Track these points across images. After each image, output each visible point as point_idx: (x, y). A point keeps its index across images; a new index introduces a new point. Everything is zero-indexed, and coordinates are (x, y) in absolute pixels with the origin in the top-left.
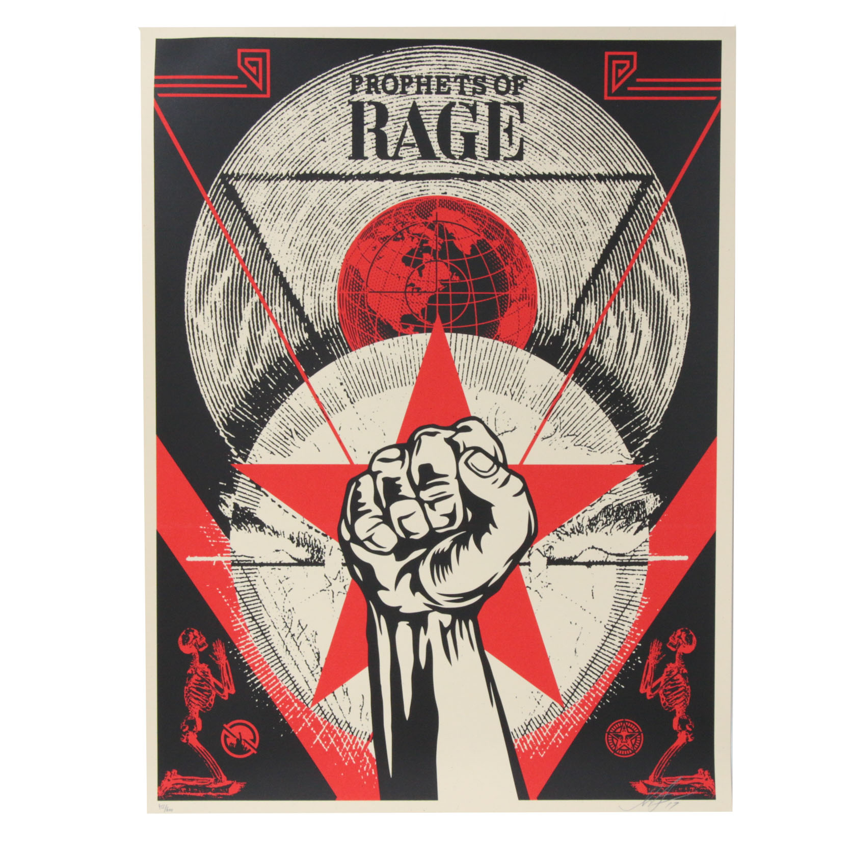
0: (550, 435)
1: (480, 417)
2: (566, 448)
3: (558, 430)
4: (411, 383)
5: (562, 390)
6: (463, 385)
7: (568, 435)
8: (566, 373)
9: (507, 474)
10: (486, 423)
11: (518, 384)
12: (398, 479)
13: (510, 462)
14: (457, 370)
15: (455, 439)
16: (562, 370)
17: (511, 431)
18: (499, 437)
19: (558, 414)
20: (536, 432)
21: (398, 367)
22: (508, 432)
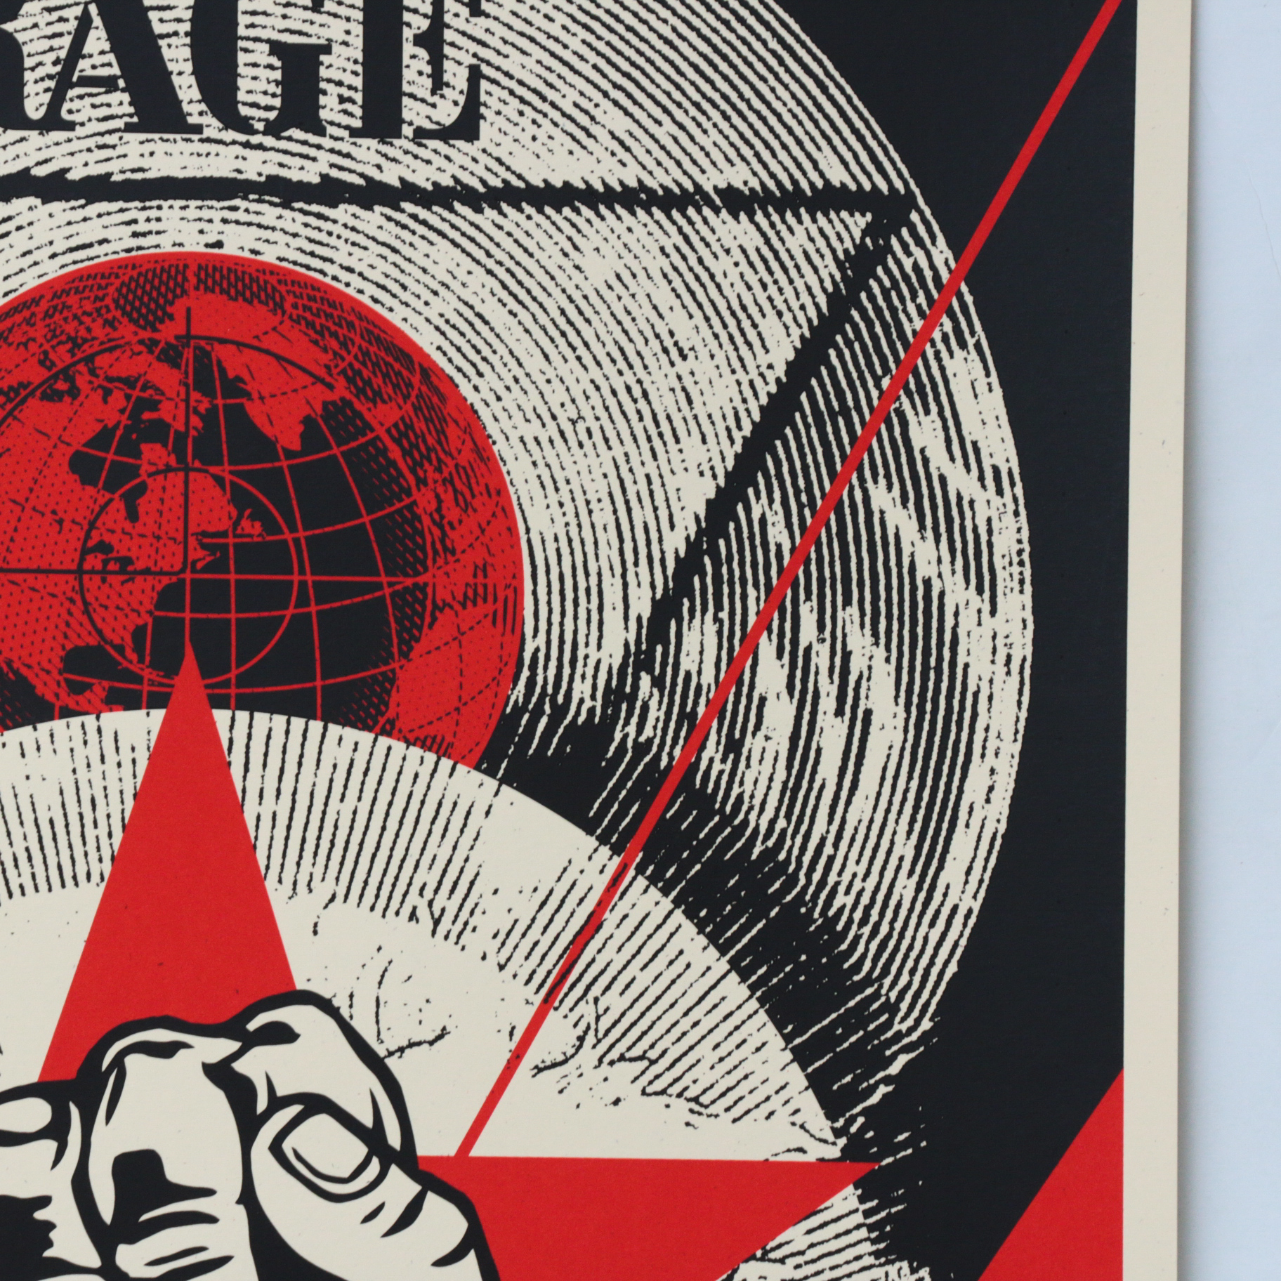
0: (561, 1058)
1: (327, 995)
2: (617, 1102)
3: (590, 1040)
4: (95, 877)
5: (603, 904)
6: (270, 884)
7: (622, 1058)
8: (616, 850)
9: (414, 1188)
10: (345, 1012)
11: (455, 884)
12: (44, 1201)
13: (425, 1147)
14: (252, 834)
15: (239, 1066)
16: (603, 840)
17: (431, 1043)
18: (391, 1063)
19: (588, 988)
20: (513, 1045)
21: (51, 822)
22: (419, 1044)
